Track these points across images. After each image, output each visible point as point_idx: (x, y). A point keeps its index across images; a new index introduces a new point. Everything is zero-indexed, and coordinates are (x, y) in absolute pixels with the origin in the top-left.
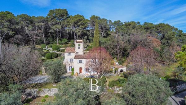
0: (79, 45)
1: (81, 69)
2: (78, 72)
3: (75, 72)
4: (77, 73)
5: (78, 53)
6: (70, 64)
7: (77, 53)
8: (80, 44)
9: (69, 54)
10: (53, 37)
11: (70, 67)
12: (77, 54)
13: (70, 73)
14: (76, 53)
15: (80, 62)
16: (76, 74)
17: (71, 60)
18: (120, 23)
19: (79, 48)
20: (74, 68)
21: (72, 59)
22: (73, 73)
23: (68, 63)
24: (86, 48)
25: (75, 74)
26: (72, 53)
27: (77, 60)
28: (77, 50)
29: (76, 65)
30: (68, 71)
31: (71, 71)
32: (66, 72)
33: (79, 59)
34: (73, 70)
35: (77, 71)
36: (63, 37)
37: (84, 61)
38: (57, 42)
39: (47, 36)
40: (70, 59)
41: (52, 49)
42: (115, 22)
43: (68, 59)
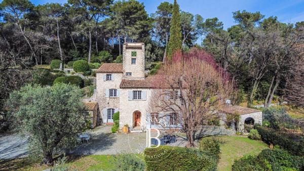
0: (134, 54)
1: (137, 115)
2: (131, 124)
3: (122, 123)
4: (127, 126)
5: (130, 74)
6: (110, 103)
7: (127, 73)
8: (135, 52)
9: (108, 78)
10: (80, 49)
11: (109, 110)
12: (129, 78)
13: (108, 125)
14: (125, 74)
15: (135, 97)
16: (125, 130)
17: (113, 92)
18: (217, 23)
19: (133, 61)
20: (118, 113)
21: (115, 90)
22: (117, 125)
23: (105, 99)
24: (150, 69)
25: (120, 128)
26: (116, 74)
27: (128, 90)
28: (127, 66)
29: (126, 105)
30: (105, 121)
31: (111, 121)
32: (99, 122)
33: (131, 88)
34: (116, 117)
35: (126, 119)
36: (100, 49)
37: (147, 94)
38: (89, 59)
39: (69, 46)
40: (111, 91)
41: (73, 69)
42: (208, 21)
43: (104, 90)
